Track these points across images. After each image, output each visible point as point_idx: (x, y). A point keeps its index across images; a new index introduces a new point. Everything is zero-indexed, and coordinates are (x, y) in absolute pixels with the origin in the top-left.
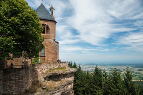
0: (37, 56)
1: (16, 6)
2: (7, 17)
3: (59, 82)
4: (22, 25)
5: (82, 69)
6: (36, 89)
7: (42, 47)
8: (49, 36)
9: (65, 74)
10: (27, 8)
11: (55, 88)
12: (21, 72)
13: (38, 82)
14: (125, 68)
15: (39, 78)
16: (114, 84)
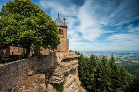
0: (56, 48)
1: (43, 19)
2: (38, 25)
3: (70, 63)
4: (47, 29)
5: (83, 55)
6: (56, 67)
7: (59, 43)
8: (63, 36)
9: (73, 58)
10: (50, 20)
11: (67, 66)
12: (47, 57)
13: (57, 63)
14: (111, 55)
15: (58, 60)
16: (103, 64)
